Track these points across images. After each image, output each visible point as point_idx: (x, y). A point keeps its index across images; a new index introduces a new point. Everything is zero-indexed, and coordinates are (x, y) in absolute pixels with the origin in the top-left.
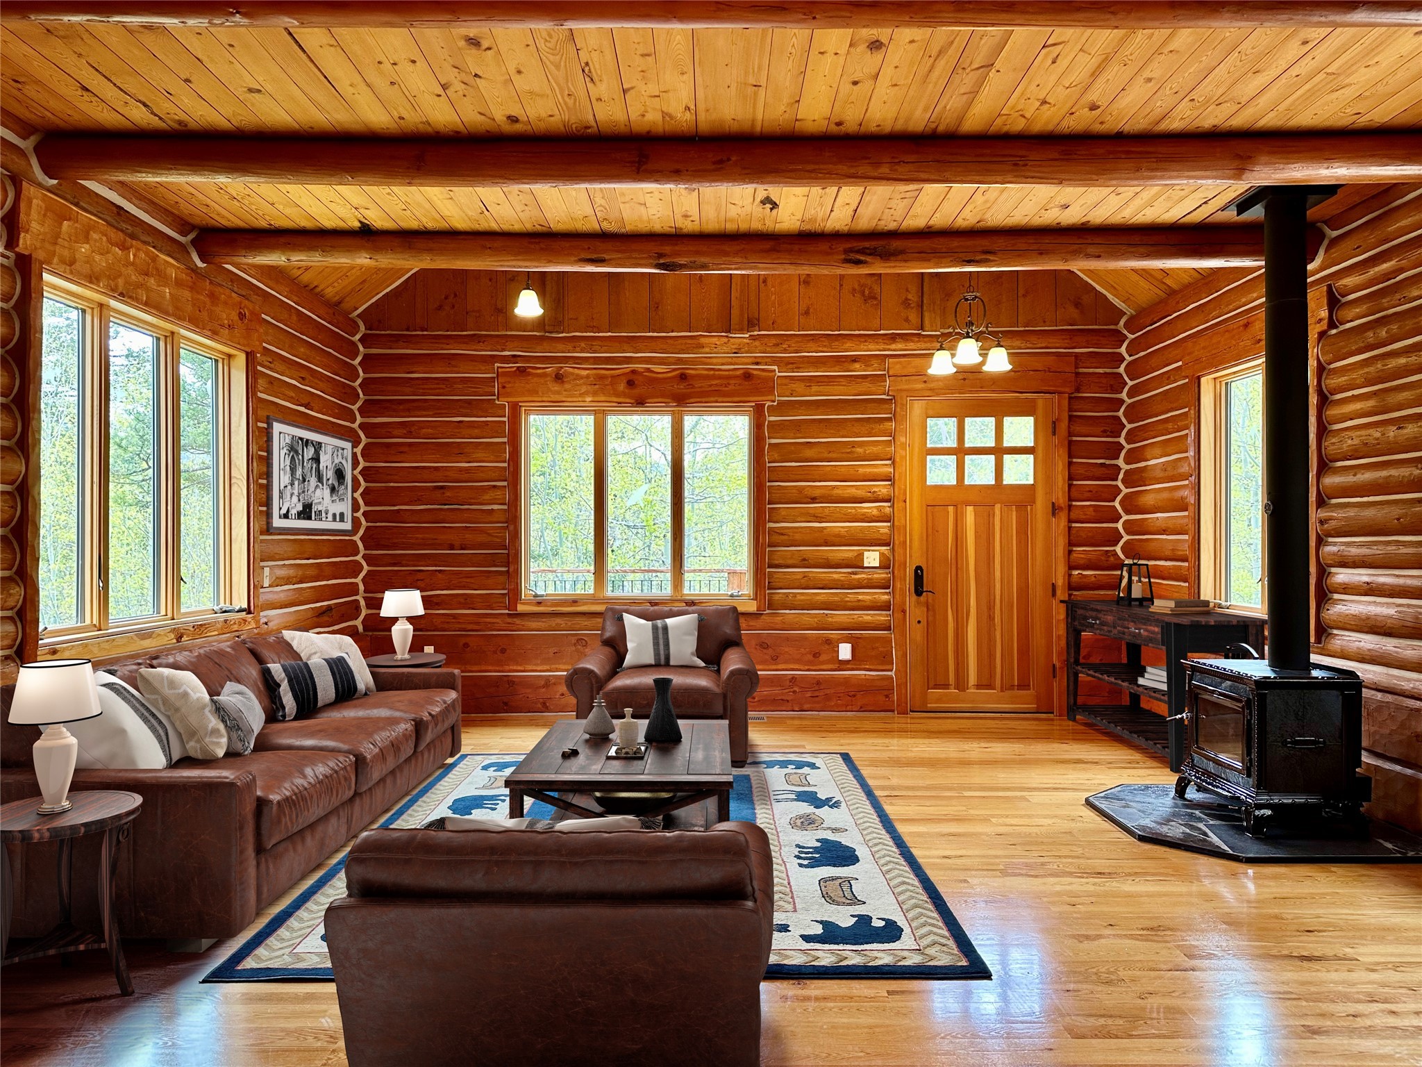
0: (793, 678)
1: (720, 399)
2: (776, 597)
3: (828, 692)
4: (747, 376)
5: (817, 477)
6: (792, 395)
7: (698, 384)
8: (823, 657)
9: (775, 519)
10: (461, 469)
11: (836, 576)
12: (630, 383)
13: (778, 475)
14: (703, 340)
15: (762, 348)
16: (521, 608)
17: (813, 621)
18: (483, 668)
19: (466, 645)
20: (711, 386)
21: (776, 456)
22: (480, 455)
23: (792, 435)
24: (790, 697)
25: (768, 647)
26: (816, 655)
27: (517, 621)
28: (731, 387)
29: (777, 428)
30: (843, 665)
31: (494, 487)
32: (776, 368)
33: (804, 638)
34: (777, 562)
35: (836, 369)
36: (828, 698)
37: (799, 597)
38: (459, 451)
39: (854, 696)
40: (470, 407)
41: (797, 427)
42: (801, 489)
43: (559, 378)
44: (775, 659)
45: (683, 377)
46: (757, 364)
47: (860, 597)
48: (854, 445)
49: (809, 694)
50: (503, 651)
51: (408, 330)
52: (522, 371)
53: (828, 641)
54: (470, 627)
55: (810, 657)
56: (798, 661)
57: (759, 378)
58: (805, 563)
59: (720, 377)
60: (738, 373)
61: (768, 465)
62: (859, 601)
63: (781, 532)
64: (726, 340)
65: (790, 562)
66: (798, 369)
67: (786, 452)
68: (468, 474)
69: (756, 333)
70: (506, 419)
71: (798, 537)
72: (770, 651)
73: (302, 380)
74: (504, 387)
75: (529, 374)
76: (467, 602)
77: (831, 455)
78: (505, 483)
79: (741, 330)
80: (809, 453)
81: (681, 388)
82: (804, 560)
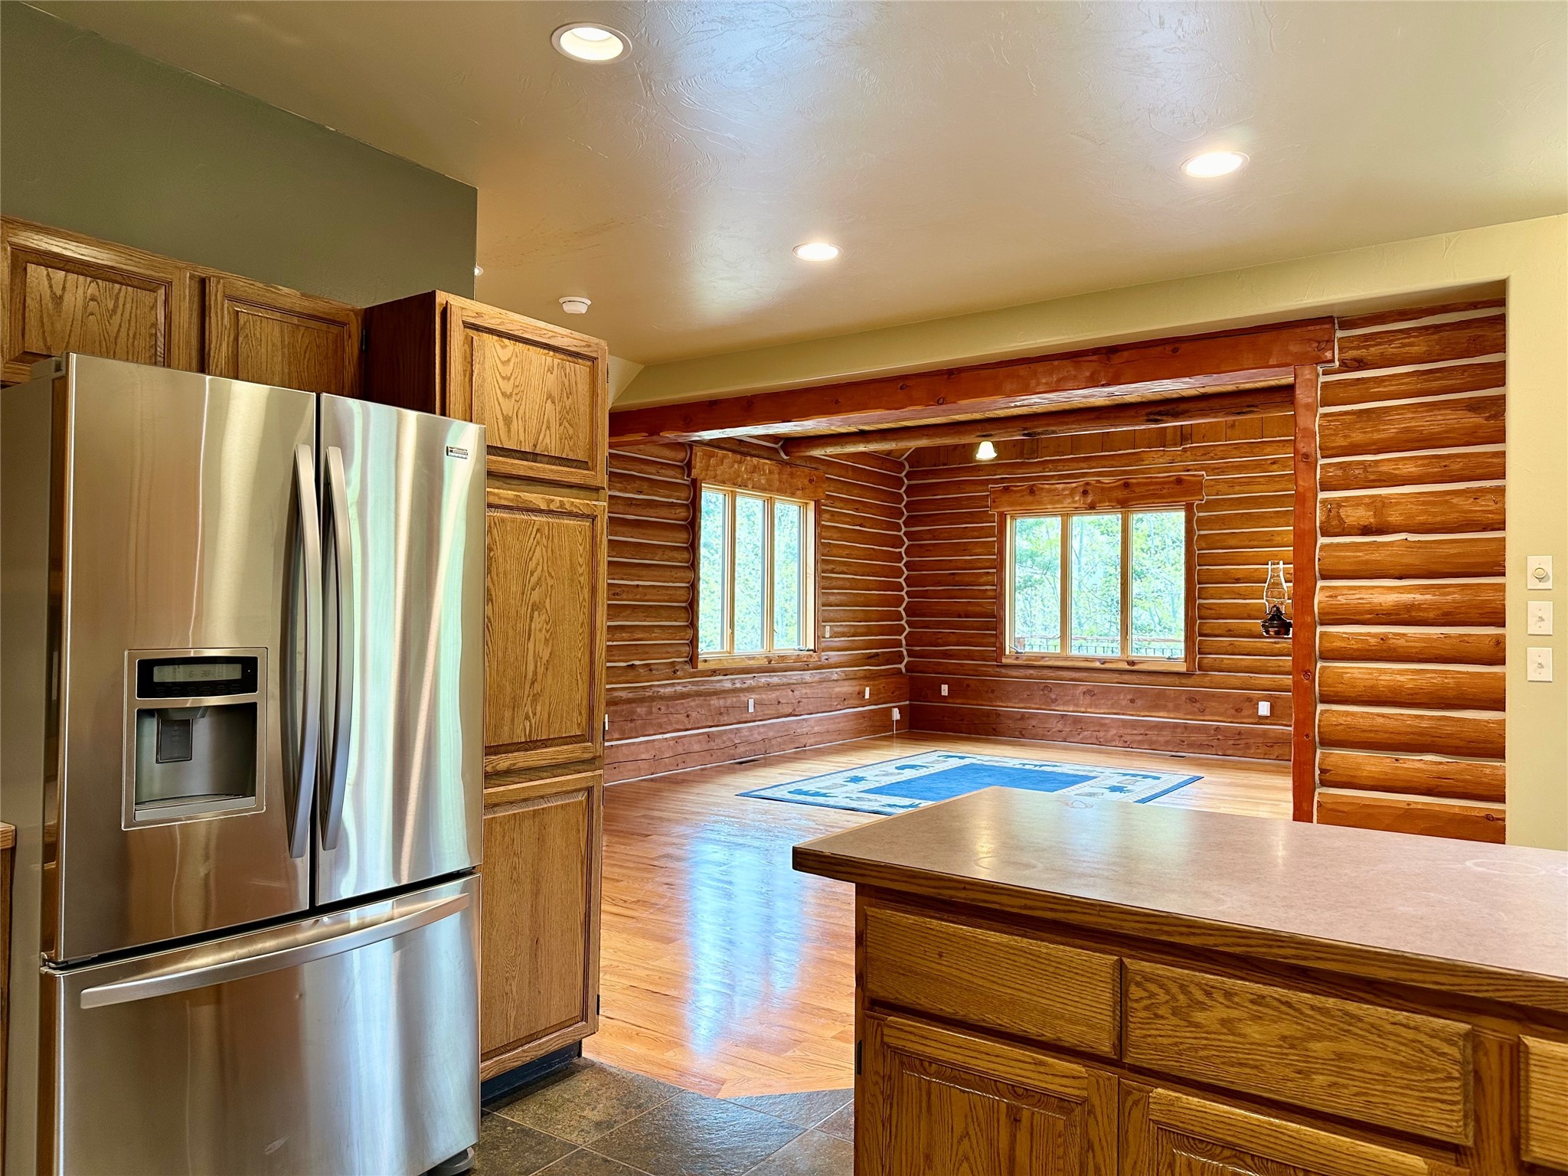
0: (1217, 728)
1: (1156, 501)
2: (1205, 661)
3: (1248, 741)
4: (1179, 481)
5: (1242, 562)
6: (1217, 494)
7: (1137, 490)
8: (1245, 712)
9: (1204, 596)
10: (966, 560)
11: (1259, 645)
12: (1085, 493)
13: (1204, 560)
14: (1144, 455)
15: (1193, 458)
16: (1004, 661)
17: (1238, 683)
18: (980, 703)
19: (968, 685)
20: (1149, 490)
21: (1204, 545)
22: (978, 550)
23: (1218, 527)
24: (1215, 743)
25: (1196, 701)
26: (1238, 710)
27: (1003, 671)
28: (1165, 491)
29: (1203, 523)
30: (1262, 720)
31: (988, 573)
32: (1204, 473)
33: (1228, 695)
34: (1206, 632)
35: (1257, 470)
36: (1248, 746)
37: (1225, 661)
38: (964, 549)
39: (1272, 746)
40: (972, 517)
41: (1223, 521)
42: (1226, 572)
43: (1032, 491)
44: (1202, 711)
45: (1126, 485)
46: (1188, 471)
47: (1281, 664)
48: (1272, 534)
49: (1232, 742)
50: (993, 691)
51: (935, 466)
52: (1006, 489)
53: (1249, 699)
54: (971, 672)
55: (1233, 712)
56: (1220, 715)
57: (1189, 482)
58: (1230, 633)
59: (1156, 483)
60: (1171, 479)
61: (1197, 552)
62: (1279, 666)
63: (1209, 607)
64: (1162, 453)
65: (1217, 632)
66: (1223, 473)
67: (1211, 542)
68: (970, 565)
69: (1188, 446)
70: (995, 524)
71: (1223, 611)
72: (1198, 705)
73: (857, 510)
74: (994, 502)
75: (1012, 490)
76: (970, 656)
77: (1252, 543)
78: (995, 570)
79: (1175, 445)
80: (1232, 542)
81: (1121, 494)
82: (1230, 630)
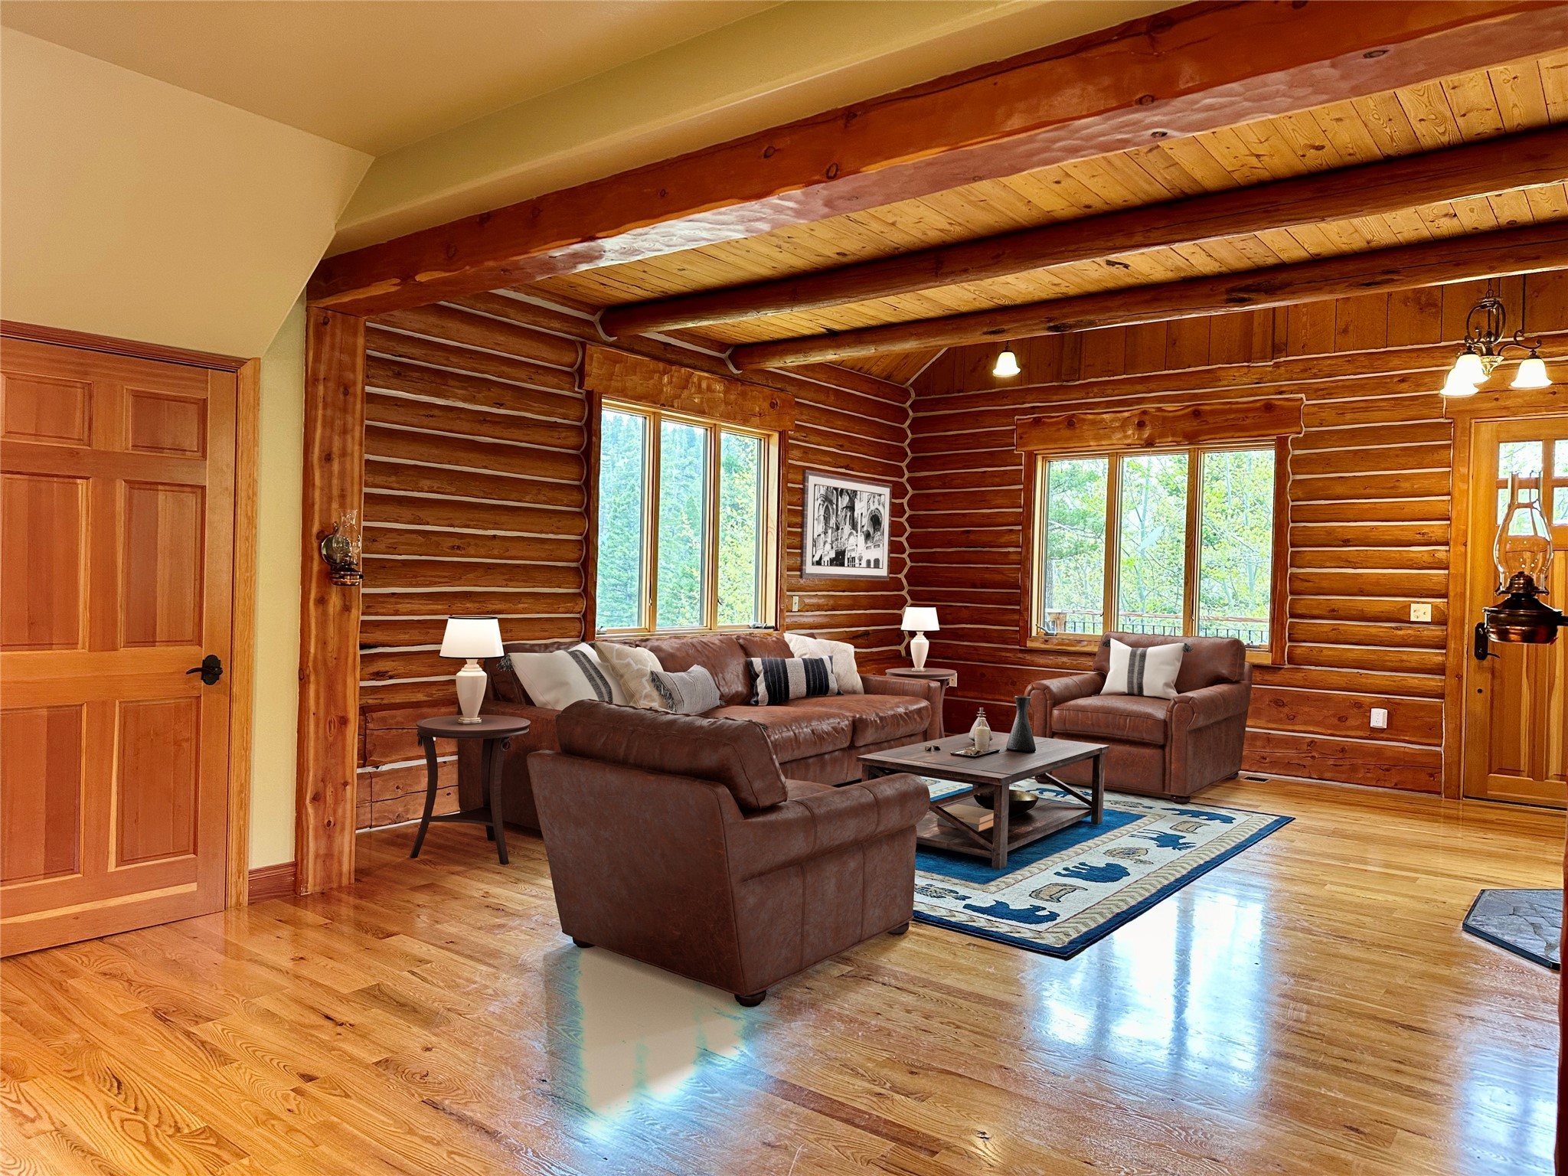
0: (1312, 742)
1: (1237, 435)
2: (1298, 651)
3: (1355, 761)
4: (1269, 407)
5: (1351, 517)
6: (1321, 425)
7: (1211, 419)
8: (1351, 722)
9: (1298, 564)
10: (983, 515)
11: (1373, 631)
12: (1141, 425)
13: (1300, 515)
14: (1222, 373)
15: (1288, 376)
16: (1030, 644)
17: (1342, 682)
18: (997, 697)
20: (1227, 420)
21: (1300, 494)
22: (999, 502)
23: (1321, 470)
24: (1308, 762)
25: (1284, 705)
26: (1342, 719)
27: (1028, 657)
28: (1248, 421)
29: (1299, 464)
30: (1375, 734)
31: (1011, 530)
32: (1303, 396)
33: (1328, 698)
34: (1300, 612)
35: (1378, 391)
36: (1354, 768)
37: (1325, 652)
38: (981, 500)
39: (1388, 770)
40: (992, 459)
41: (1327, 462)
42: (1330, 532)
43: (1070, 423)
44: (1292, 719)
45: (1197, 414)
46: (1281, 393)
47: (1405, 657)
48: (1397, 478)
49: (1331, 762)
50: (1014, 684)
52: (1037, 422)
53: (1358, 705)
55: (1335, 721)
56: (1317, 724)
57: (1282, 408)
58: (1333, 614)
59: (1238, 411)
60: (1258, 404)
61: (1291, 504)
62: (1402, 661)
63: (1305, 579)
64: (1246, 370)
65: (1316, 612)
66: (1330, 395)
67: (1311, 491)
68: (989, 520)
69: (1282, 359)
70: (1022, 467)
71: (1325, 584)
72: (1286, 710)
73: (841, 447)
74: (1021, 438)
75: (1044, 423)
77: (1368, 491)
78: (1020, 528)
79: (1264, 358)
80: (1340, 489)
81: (1189, 426)
82: (1334, 610)
